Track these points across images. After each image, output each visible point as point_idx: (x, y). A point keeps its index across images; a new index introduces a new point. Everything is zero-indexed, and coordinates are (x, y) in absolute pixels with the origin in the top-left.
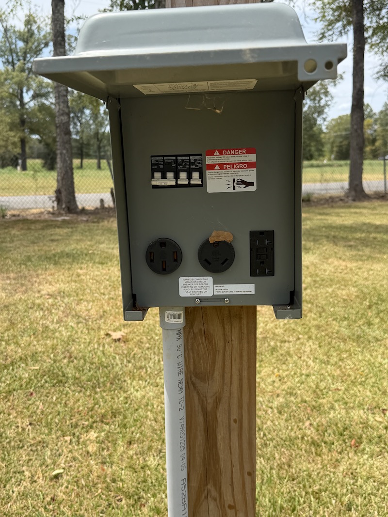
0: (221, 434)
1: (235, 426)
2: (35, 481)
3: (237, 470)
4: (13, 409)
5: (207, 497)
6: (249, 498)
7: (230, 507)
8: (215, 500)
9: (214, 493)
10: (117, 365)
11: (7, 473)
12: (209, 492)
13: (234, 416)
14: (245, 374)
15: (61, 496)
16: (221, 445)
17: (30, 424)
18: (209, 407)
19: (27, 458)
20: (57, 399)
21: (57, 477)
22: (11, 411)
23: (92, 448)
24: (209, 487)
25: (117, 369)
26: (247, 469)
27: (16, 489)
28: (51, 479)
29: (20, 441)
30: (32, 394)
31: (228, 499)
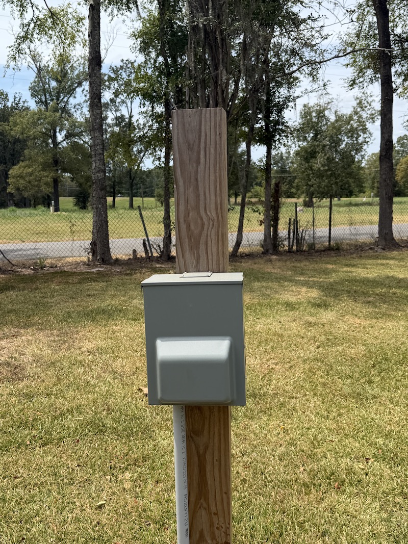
0: (208, 468)
1: (216, 463)
2: (84, 510)
3: (218, 490)
4: (64, 453)
5: (200, 508)
6: (226, 508)
7: (215, 514)
8: (205, 509)
9: (205, 505)
10: (147, 417)
11: (63, 503)
12: (202, 504)
13: (216, 457)
14: (222, 432)
15: (104, 521)
16: (208, 475)
17: (78, 466)
18: (201, 452)
19: (77, 492)
20: (99, 445)
21: (100, 507)
22: (62, 455)
23: (127, 485)
24: (201, 501)
25: (147, 421)
26: (224, 490)
27: (70, 515)
28: (96, 509)
29: (71, 479)
30: (78, 441)
31: (213, 509)
